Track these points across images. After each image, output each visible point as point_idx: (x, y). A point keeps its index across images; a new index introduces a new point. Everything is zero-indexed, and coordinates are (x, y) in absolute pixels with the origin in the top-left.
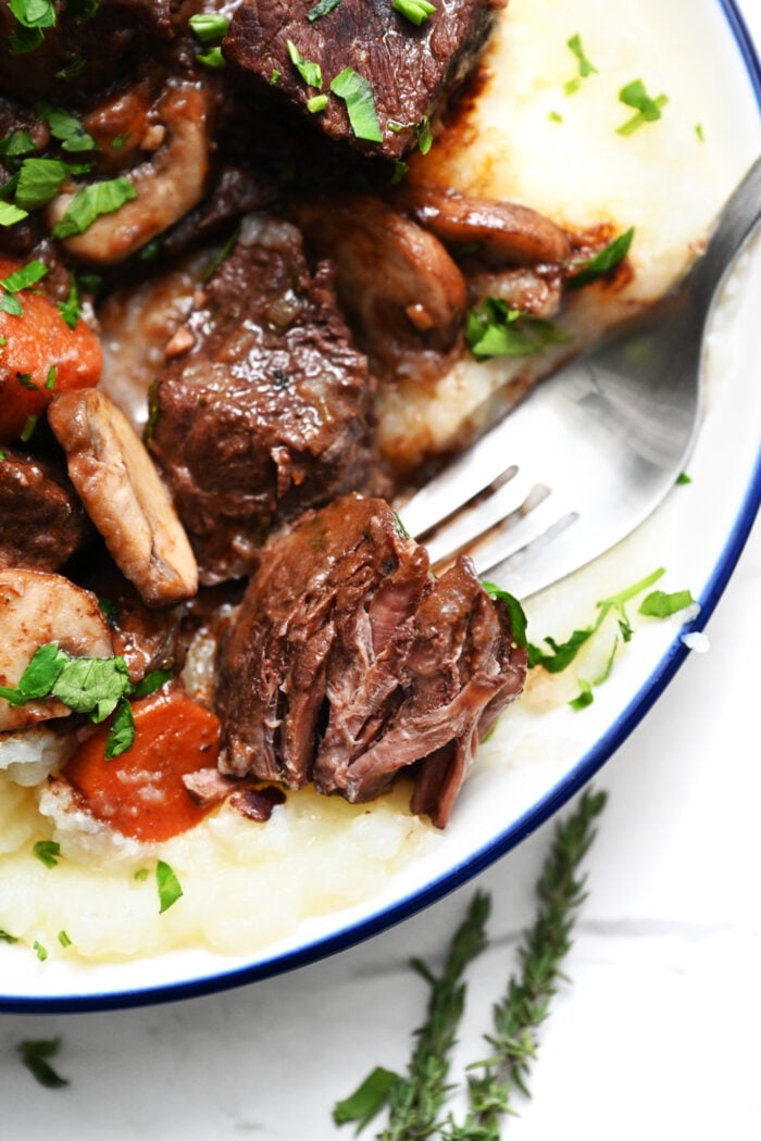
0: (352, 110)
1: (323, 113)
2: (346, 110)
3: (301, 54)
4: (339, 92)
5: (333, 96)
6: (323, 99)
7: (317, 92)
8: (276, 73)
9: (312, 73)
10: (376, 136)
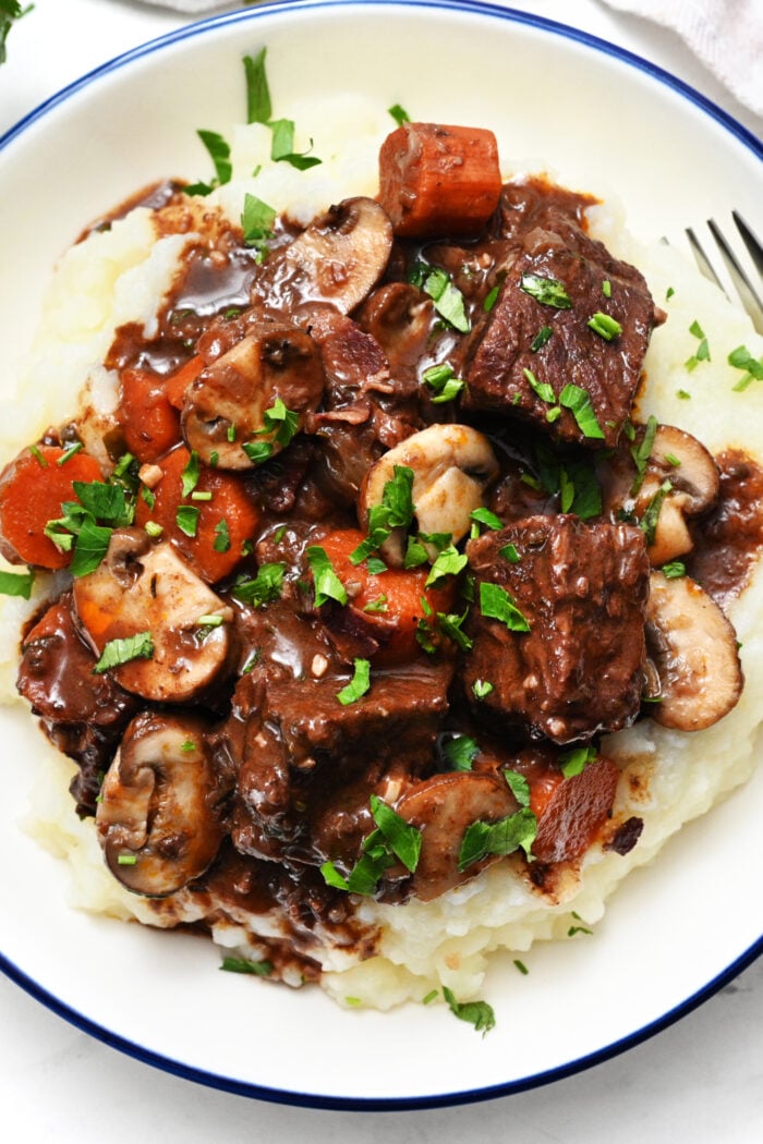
0: (578, 416)
1: (558, 420)
2: (573, 416)
3: (537, 378)
4: (566, 404)
5: (563, 407)
6: (557, 410)
7: (551, 406)
8: (517, 395)
9: (546, 391)
10: (598, 434)
